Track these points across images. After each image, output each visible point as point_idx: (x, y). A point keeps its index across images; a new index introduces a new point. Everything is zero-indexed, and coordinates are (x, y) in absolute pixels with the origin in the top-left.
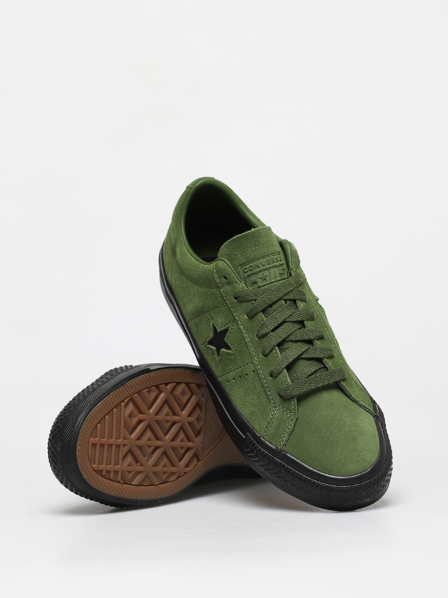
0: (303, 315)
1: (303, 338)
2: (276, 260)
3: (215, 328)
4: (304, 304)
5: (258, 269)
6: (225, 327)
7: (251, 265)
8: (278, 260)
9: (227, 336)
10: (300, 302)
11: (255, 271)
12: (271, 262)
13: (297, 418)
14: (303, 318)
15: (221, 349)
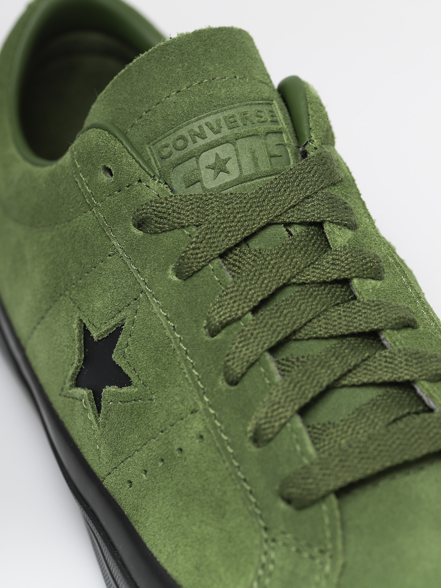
0: (347, 264)
1: (350, 326)
2: (257, 119)
3: (86, 333)
4: (350, 234)
5: (201, 142)
6: (113, 323)
7: (181, 132)
8: (263, 119)
9: (120, 345)
10: (336, 229)
11: (191, 146)
12: (240, 123)
13: (344, 566)
14: (348, 272)
15: (104, 387)
